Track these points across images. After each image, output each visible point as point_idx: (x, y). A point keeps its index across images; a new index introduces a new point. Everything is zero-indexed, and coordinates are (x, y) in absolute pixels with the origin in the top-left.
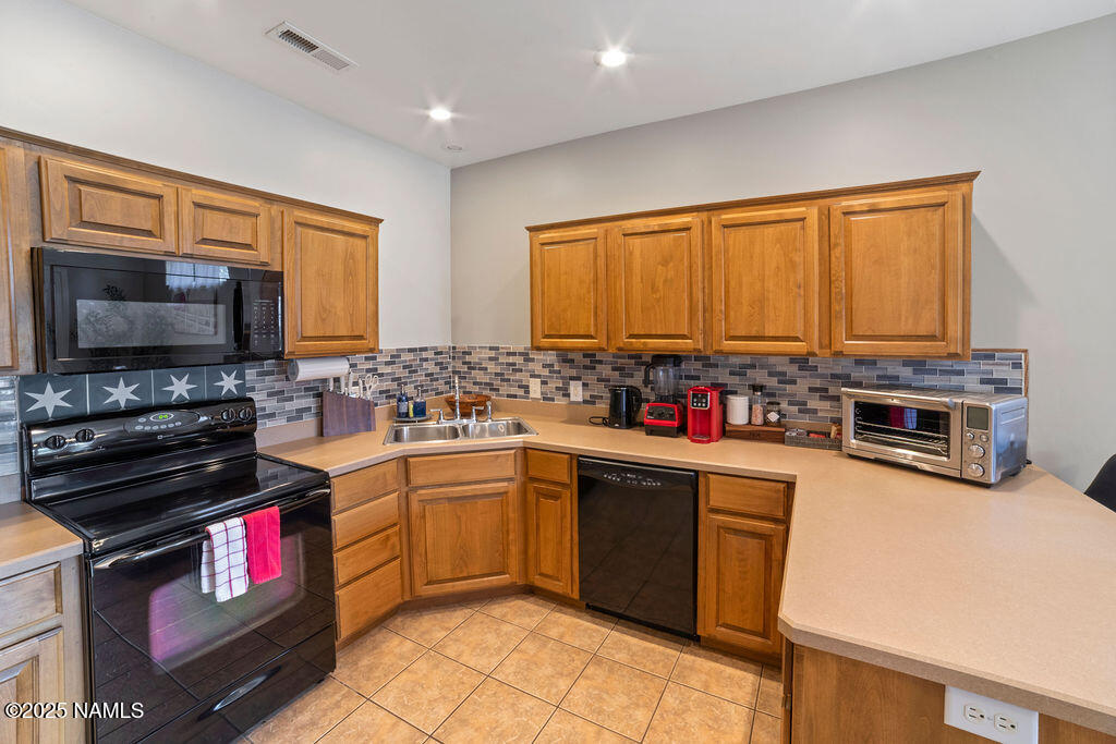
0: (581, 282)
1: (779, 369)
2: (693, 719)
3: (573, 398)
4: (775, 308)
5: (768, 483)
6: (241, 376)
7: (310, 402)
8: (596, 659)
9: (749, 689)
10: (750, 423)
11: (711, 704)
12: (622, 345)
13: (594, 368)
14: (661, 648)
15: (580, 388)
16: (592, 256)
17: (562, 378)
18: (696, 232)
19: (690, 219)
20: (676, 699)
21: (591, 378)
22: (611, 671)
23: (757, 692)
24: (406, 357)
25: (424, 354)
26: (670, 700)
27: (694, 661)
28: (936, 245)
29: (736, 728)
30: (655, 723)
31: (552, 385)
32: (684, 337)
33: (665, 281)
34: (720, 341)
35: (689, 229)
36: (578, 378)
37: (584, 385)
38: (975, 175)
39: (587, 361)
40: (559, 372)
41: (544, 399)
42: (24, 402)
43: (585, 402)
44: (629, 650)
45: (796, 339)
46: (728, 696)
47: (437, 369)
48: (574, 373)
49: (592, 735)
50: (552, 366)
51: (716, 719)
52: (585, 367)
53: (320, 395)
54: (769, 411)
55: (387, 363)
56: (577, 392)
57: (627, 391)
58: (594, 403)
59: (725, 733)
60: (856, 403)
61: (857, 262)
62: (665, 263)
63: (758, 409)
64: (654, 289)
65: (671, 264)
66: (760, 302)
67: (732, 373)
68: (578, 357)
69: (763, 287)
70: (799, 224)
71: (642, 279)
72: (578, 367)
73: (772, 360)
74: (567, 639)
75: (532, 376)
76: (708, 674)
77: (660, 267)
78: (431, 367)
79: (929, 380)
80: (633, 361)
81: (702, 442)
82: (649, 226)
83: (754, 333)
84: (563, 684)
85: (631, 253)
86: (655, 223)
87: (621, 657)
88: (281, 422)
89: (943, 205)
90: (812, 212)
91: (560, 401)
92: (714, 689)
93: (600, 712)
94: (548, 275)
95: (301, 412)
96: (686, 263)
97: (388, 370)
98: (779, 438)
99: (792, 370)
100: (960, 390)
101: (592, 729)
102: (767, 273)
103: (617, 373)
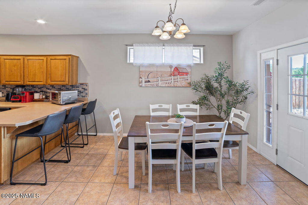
4: (37, 76)
10: (39, 98)
12: (3, 83)
13: (5, 89)
18: (22, 60)
19: (20, 57)
21: (4, 91)
28: (65, 66)
32: (19, 81)
33: (14, 70)
34: (26, 82)
35: (20, 59)
36: (1, 91)
37: (2, 93)
39: (4, 87)
43: (2, 97)
45: (42, 82)
52: (3, 89)
54: (43, 96)
56: (0, 94)
60: (52, 93)
61: (52, 68)
62: (14, 66)
63: (41, 95)
64: (12, 71)
65: (16, 66)
66: (35, 75)
69: (35, 72)
70: (42, 61)
71: (9, 69)
72: (1, 89)
77: (13, 67)
81: (23, 103)
82: (11, 58)
85: (6, 64)
89: (66, 59)
90: (45, 58)
96: (19, 66)
102: (36, 69)
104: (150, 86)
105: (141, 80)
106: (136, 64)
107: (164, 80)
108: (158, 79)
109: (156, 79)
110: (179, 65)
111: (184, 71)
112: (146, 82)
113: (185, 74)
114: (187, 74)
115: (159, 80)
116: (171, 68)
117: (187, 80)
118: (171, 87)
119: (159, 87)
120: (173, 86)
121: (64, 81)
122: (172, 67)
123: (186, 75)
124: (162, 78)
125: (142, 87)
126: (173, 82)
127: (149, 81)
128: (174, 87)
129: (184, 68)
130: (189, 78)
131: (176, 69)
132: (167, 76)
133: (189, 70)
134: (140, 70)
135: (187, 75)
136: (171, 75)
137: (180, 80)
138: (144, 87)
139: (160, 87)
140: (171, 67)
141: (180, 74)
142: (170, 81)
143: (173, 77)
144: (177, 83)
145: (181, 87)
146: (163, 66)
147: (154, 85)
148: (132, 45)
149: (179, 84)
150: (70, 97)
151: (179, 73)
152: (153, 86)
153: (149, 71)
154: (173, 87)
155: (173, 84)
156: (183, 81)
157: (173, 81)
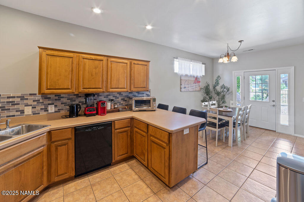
0: (66, 71)
1: (115, 95)
2: (125, 177)
3: (50, 111)
4: (121, 82)
5: (126, 120)
8: (92, 186)
9: (127, 166)
10: (111, 109)
11: (125, 173)
12: (81, 91)
13: (60, 100)
14: (105, 172)
15: (54, 107)
16: (71, 63)
17: (44, 105)
18: (104, 62)
19: (103, 58)
20: (118, 177)
21: (58, 103)
22: (99, 184)
23: (129, 165)
26: (118, 178)
27: (114, 169)
28: (146, 72)
29: (132, 173)
30: (120, 184)
31: (38, 108)
32: (100, 88)
33: (95, 73)
35: (103, 60)
36: (53, 104)
37: (55, 106)
38: (150, 61)
39: (57, 98)
40: (43, 102)
41: (33, 114)
43: (55, 112)
44: (98, 177)
46: (126, 169)
48: (50, 102)
49: (111, 197)
50: (39, 100)
51: (128, 174)
52: (56, 100)
54: (115, 105)
56: (52, 109)
57: (76, 106)
58: (60, 112)
59: (131, 175)
60: (135, 100)
61: (135, 73)
63: (113, 105)
64: (92, 75)
65: (97, 69)
66: (118, 80)
67: (104, 97)
68: (52, 96)
69: (119, 77)
71: (88, 72)
72: (53, 100)
73: (114, 93)
74: (78, 188)
75: (26, 106)
76: (118, 169)
77: (94, 69)
79: (140, 95)
80: (75, 96)
81: (103, 115)
82: (91, 58)
83: (117, 87)
84: (92, 196)
85: (85, 64)
86: (93, 57)
87: (98, 180)
90: (128, 62)
91: (43, 113)
92: (122, 170)
93: (107, 192)
94: (51, 67)
96: (101, 69)
98: (119, 111)
99: (118, 95)
100: (143, 97)
101: (110, 196)
102: (120, 74)
103: (69, 100)
105: (182, 86)
112: (184, 88)
115: (190, 87)
120: (195, 90)
121: (145, 88)
122: (195, 77)
125: (182, 91)
129: (199, 78)
132: (192, 83)
134: (181, 79)
135: (200, 83)
143: (195, 84)
146: (191, 76)
148: (177, 58)
151: (197, 81)
153: (185, 80)
157: (195, 87)
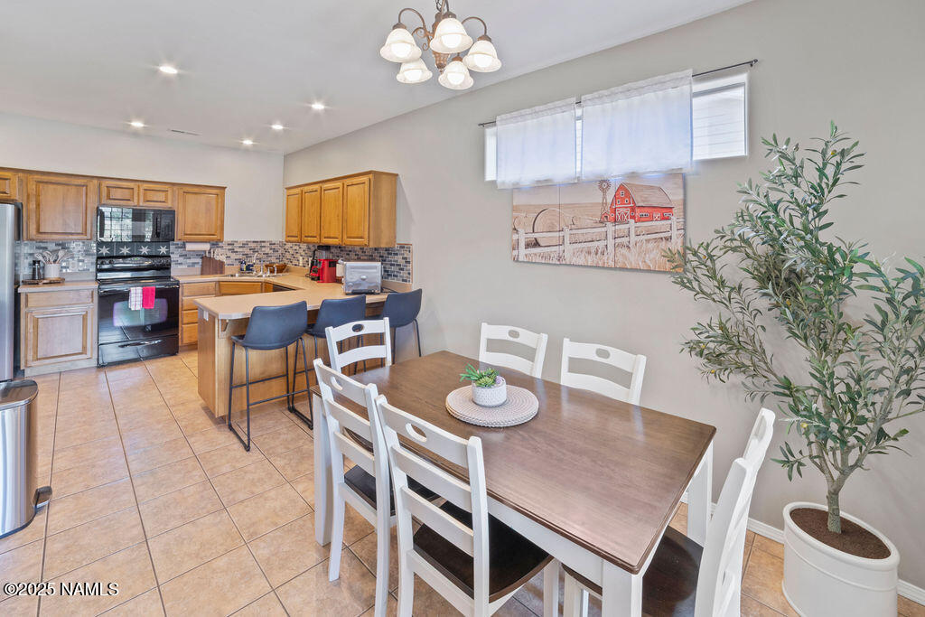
6: (168, 247)
7: (200, 261)
12: (303, 240)
24: (253, 245)
25: (263, 244)
32: (315, 237)
34: (323, 239)
42: (98, 250)
45: (337, 238)
47: (272, 251)
53: (202, 258)
55: (240, 247)
61: (349, 206)
66: (330, 223)
70: (338, 190)
78: (267, 250)
88: (185, 267)
89: (362, 183)
95: (194, 264)
97: (241, 250)
104: (538, 260)
105: (515, 237)
106: (503, 183)
107: (582, 239)
108: (561, 234)
109: (557, 234)
110: (633, 175)
111: (656, 200)
112: (528, 246)
113: (657, 215)
114: (665, 212)
115: (567, 240)
116: (604, 191)
117: (668, 239)
118: (603, 268)
119: (566, 265)
120: (612, 264)
121: (362, 238)
122: (609, 186)
123: (664, 218)
124: (574, 232)
125: (517, 261)
126: (611, 248)
127: (536, 244)
128: (615, 269)
129: (652, 187)
130: (675, 233)
131: (624, 192)
132: (590, 223)
133: (675, 196)
134: (514, 204)
135: (668, 219)
136: (603, 221)
137: (638, 238)
138: (524, 262)
139: (570, 265)
140: (603, 184)
141: (638, 213)
142: (602, 244)
143: (610, 227)
144: (624, 251)
145: (641, 270)
147: (552, 256)
148: (493, 123)
149: (632, 259)
150: (364, 277)
151: (633, 209)
152: (546, 262)
153: (536, 206)
154: (611, 268)
155: (611, 257)
156: (651, 245)
157: (611, 242)
